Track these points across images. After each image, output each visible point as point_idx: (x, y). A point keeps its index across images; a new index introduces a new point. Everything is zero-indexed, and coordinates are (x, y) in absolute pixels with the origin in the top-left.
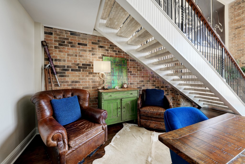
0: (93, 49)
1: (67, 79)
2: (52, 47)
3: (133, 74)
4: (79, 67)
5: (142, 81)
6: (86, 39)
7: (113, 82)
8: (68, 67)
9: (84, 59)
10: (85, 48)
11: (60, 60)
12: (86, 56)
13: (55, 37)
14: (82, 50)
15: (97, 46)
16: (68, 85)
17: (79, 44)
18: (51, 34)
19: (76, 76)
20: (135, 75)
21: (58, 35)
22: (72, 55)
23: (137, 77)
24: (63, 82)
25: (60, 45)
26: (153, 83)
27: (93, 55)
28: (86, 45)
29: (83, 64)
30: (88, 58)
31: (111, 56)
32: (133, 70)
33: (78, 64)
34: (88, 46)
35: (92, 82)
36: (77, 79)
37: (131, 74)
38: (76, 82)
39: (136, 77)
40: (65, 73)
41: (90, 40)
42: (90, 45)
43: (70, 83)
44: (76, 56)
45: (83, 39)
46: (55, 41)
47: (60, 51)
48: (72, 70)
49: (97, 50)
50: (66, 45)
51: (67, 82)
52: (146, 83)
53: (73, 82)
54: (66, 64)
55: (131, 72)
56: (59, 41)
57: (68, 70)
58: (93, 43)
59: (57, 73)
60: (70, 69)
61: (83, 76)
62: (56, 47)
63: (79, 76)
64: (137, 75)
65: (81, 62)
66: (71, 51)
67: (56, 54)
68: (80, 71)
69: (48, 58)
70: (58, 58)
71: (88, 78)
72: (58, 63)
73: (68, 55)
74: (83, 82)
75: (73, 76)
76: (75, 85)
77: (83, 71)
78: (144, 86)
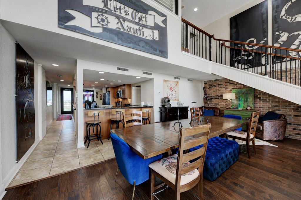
0: (226, 86)
1: (213, 102)
2: (207, 89)
3: (262, 100)
4: (218, 97)
5: (276, 106)
6: (222, 82)
7: (239, 105)
8: (213, 97)
9: (221, 92)
10: (221, 86)
11: (210, 94)
12: (222, 91)
13: (208, 85)
14: (220, 88)
15: (229, 84)
16: (213, 105)
17: (218, 85)
18: (207, 83)
19: (217, 101)
20: (265, 100)
21: (209, 83)
22: (215, 91)
23: (269, 102)
24: (211, 104)
25: (210, 87)
26: (297, 109)
27: (226, 89)
28: (222, 85)
29: (220, 95)
30: (223, 91)
31: (239, 88)
32: (263, 96)
33: (218, 95)
34: (223, 85)
35: (226, 104)
36: (217, 103)
37: (260, 100)
38: (217, 104)
39: (267, 102)
40: (212, 100)
41: (224, 81)
42: (224, 84)
43: (214, 104)
44: (217, 91)
45: (220, 82)
46: (208, 86)
47: (210, 90)
48: (215, 98)
49: (229, 86)
50: (213, 87)
51: (213, 104)
52: (282, 108)
53: (215, 104)
54: (212, 95)
55: (260, 98)
56: (209, 86)
57: (213, 98)
58: (226, 83)
59: (208, 100)
60: (214, 98)
61: (220, 101)
62: (208, 89)
63: (218, 101)
64: (267, 100)
65: (219, 94)
66: (214, 90)
67: (208, 92)
68: (219, 98)
69: (205, 94)
70: (209, 93)
71: (223, 102)
72: (209, 96)
73: (213, 91)
74: (220, 104)
75: (215, 101)
76: (216, 106)
77: (220, 98)
78: (279, 110)
